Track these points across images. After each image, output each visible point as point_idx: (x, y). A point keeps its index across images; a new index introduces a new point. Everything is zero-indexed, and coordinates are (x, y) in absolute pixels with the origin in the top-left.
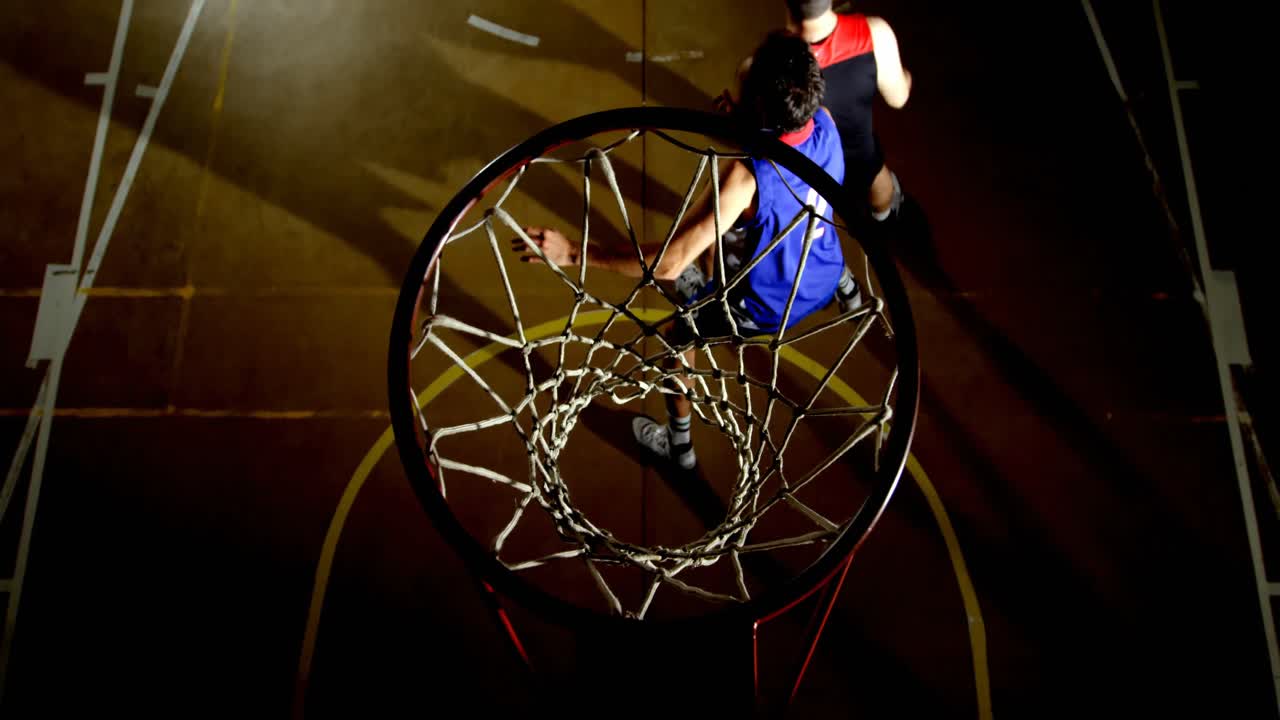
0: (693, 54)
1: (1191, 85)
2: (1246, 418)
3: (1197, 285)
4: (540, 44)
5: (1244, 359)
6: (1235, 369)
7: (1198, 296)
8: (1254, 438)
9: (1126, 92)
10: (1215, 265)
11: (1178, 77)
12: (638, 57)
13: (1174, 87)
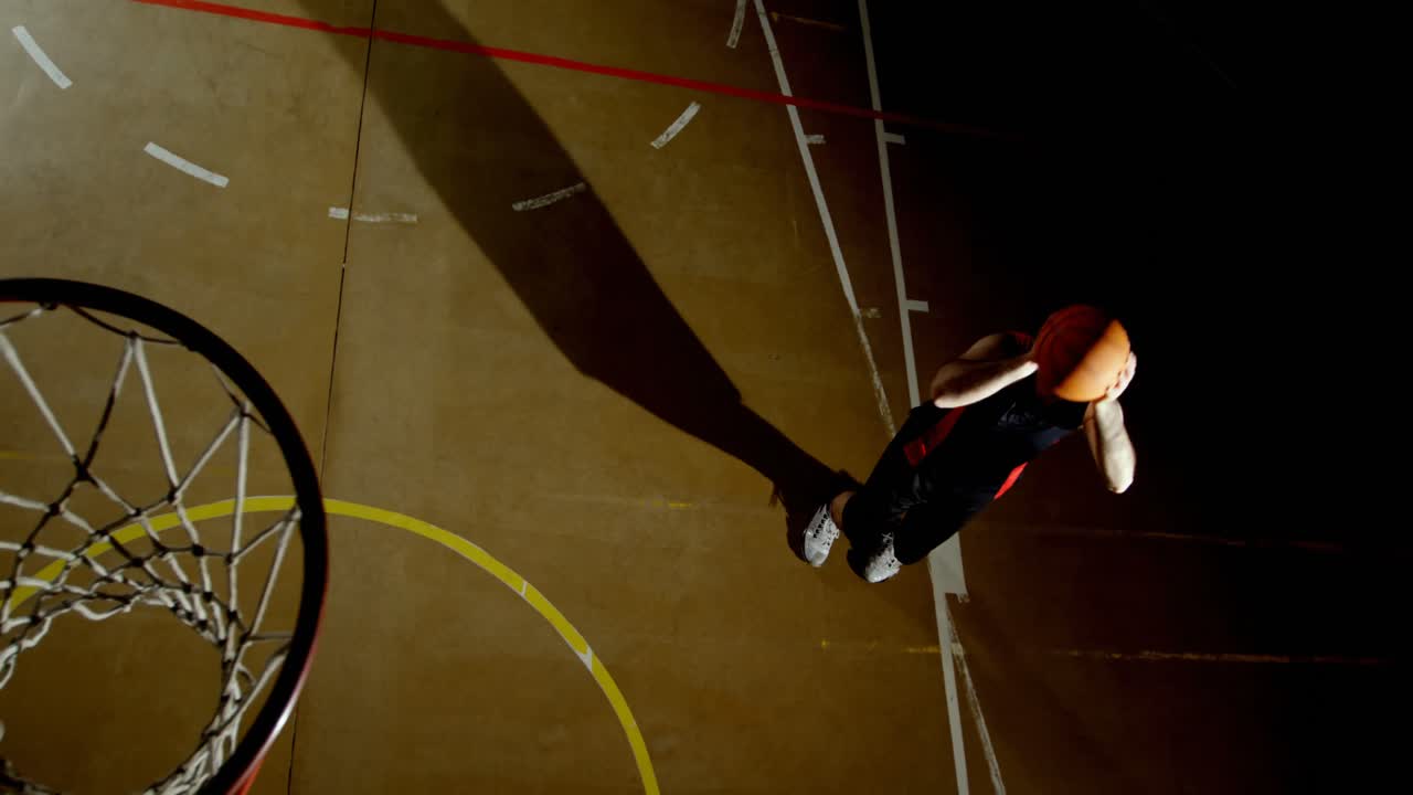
0: (406, 218)
2: (959, 649)
4: (229, 185)
5: (960, 589)
6: (951, 598)
8: (966, 671)
11: (909, 297)
12: (342, 214)
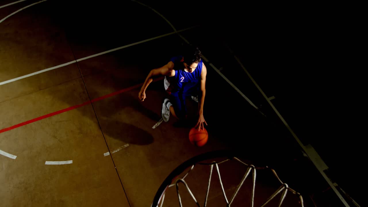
0: (125, 146)
1: (273, 98)
3: (303, 152)
4: (73, 162)
7: (305, 155)
9: (257, 106)
10: (305, 145)
11: (268, 97)
12: (108, 154)
13: (269, 100)
